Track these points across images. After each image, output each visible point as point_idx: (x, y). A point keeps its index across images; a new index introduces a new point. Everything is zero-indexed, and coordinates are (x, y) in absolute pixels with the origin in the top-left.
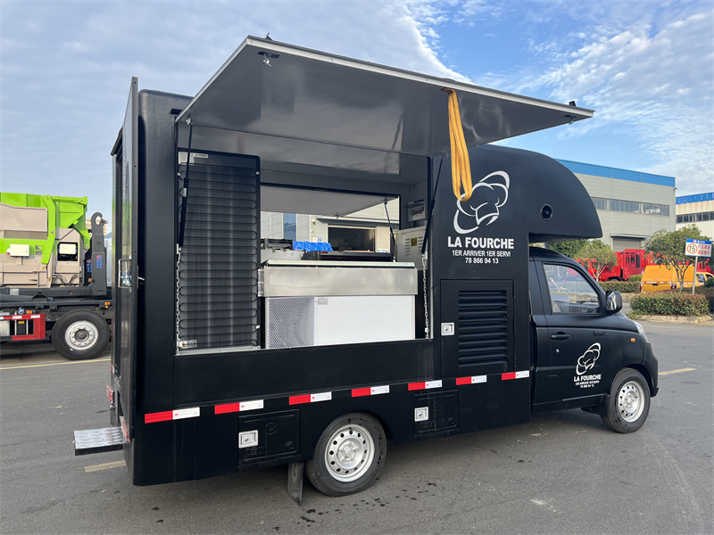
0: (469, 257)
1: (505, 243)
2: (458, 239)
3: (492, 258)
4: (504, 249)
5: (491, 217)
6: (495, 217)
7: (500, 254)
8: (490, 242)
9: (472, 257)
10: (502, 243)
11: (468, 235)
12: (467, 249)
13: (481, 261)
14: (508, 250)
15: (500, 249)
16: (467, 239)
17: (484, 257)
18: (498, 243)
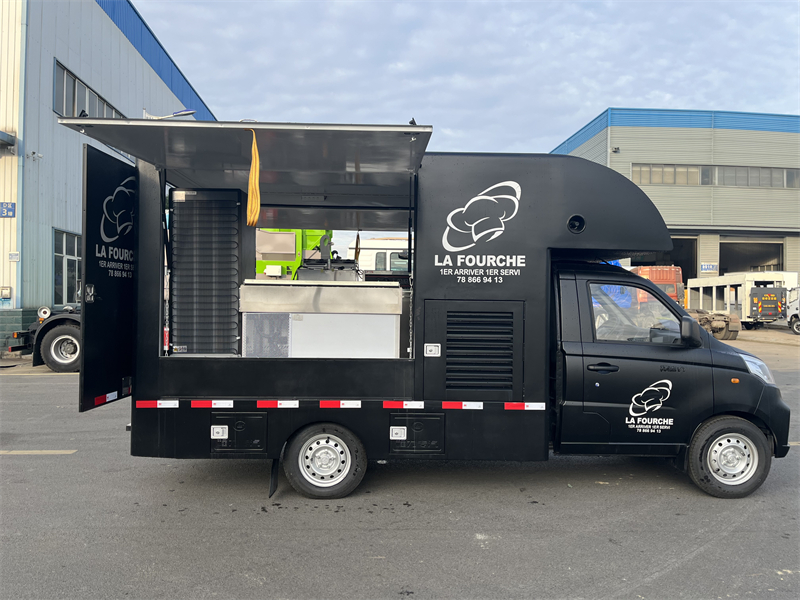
0: (461, 275)
1: (514, 260)
2: (448, 257)
3: (493, 277)
4: (511, 267)
5: (494, 232)
6: (498, 232)
7: (504, 272)
8: (491, 260)
9: (467, 276)
10: (509, 260)
11: (461, 253)
12: (459, 268)
13: (478, 280)
14: (516, 268)
15: (505, 267)
16: (459, 257)
17: (482, 277)
18: (501, 260)
